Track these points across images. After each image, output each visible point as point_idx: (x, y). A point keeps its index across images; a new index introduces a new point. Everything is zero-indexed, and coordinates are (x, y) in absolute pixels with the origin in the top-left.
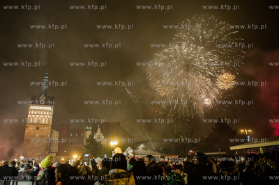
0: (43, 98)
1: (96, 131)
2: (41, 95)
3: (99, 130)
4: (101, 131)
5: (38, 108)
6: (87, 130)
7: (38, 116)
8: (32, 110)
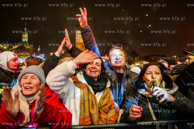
8: (78, 34)
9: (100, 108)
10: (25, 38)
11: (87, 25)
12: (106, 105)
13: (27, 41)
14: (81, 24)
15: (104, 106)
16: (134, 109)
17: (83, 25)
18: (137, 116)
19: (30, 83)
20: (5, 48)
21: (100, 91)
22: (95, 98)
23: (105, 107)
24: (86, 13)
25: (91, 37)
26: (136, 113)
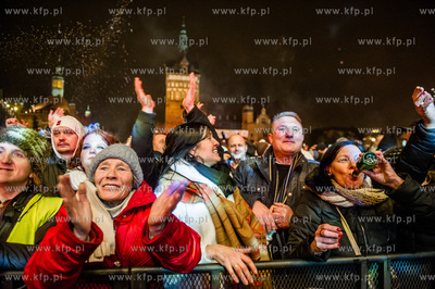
0: (185, 63)
1: (260, 113)
2: (181, 59)
3: (264, 111)
4: (267, 113)
5: (178, 77)
6: (246, 111)
7: (180, 90)
8: (171, 81)
10: (59, 88)
13: (62, 95)
16: (327, 233)
18: (331, 246)
19: (114, 178)
20: (16, 109)
26: (330, 241)
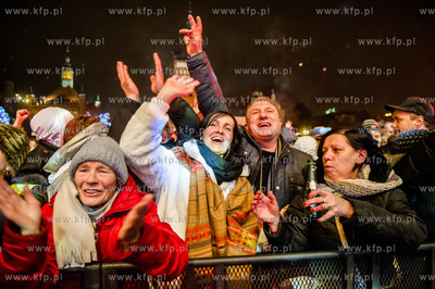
9: (228, 212)
10: (68, 78)
11: (200, 51)
12: (239, 208)
13: (72, 85)
14: (189, 49)
15: (236, 209)
17: (192, 52)
20: (28, 101)
21: (229, 180)
22: (220, 192)
23: (238, 211)
24: (200, 27)
25: (207, 75)
